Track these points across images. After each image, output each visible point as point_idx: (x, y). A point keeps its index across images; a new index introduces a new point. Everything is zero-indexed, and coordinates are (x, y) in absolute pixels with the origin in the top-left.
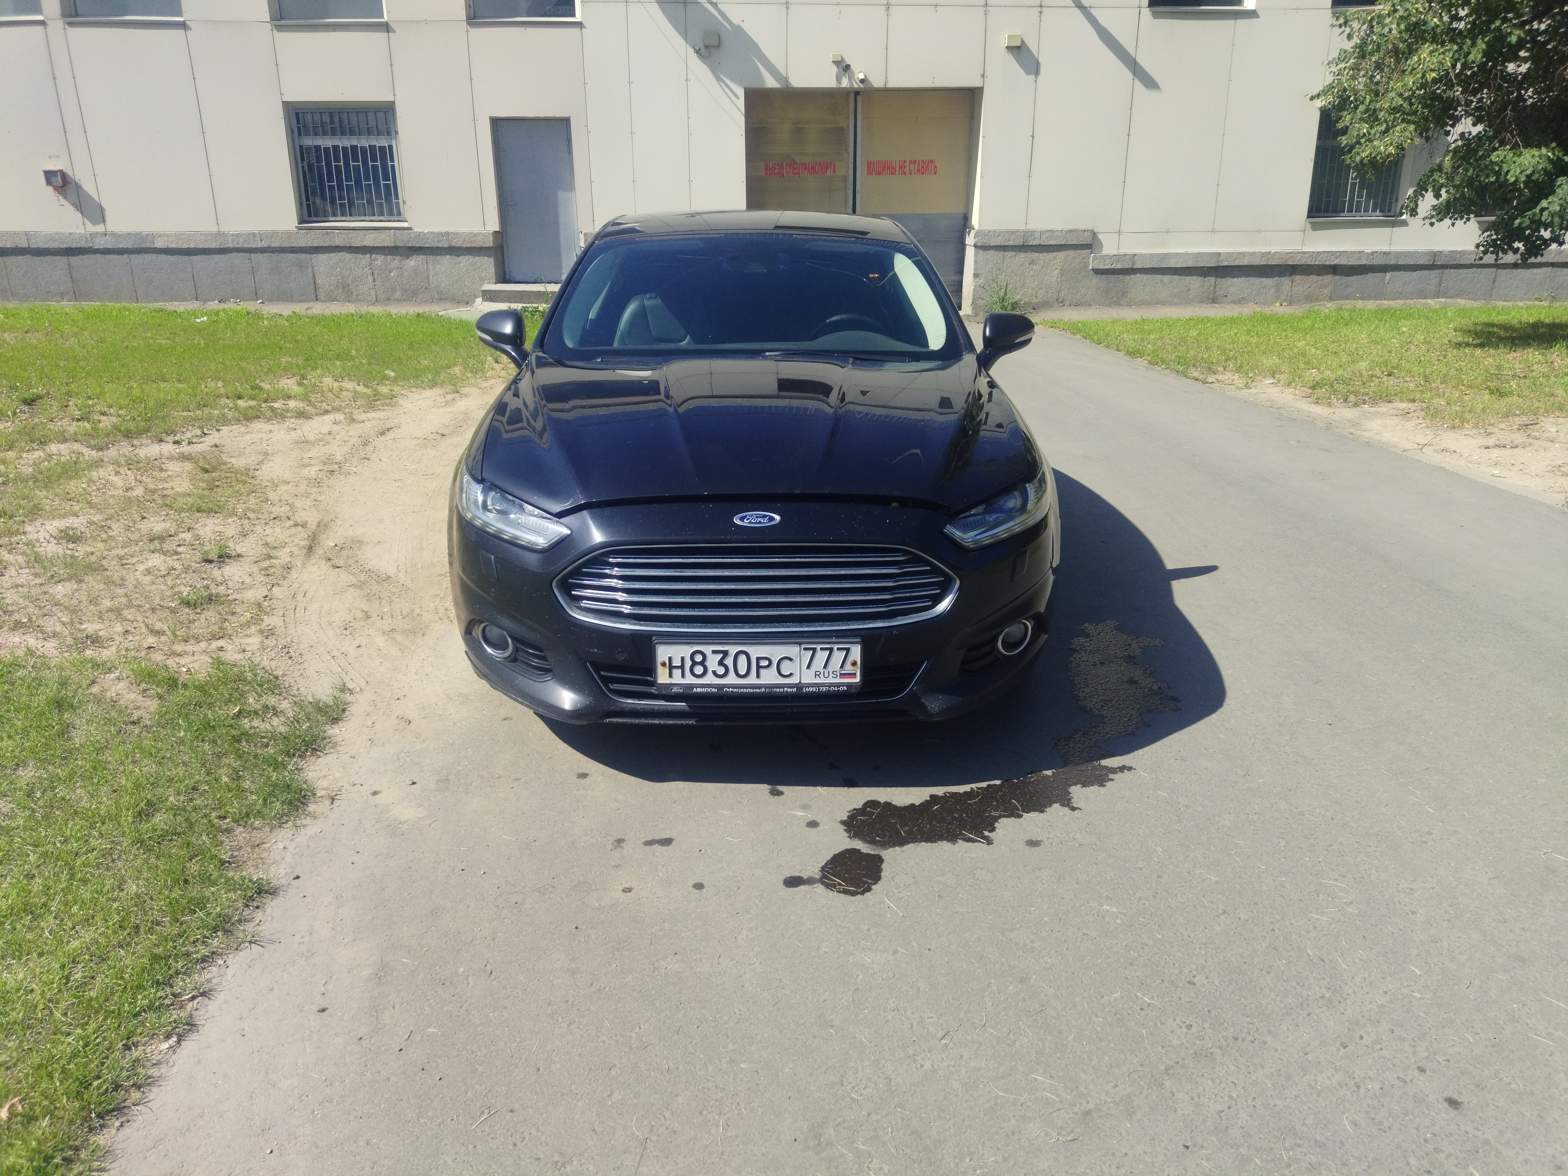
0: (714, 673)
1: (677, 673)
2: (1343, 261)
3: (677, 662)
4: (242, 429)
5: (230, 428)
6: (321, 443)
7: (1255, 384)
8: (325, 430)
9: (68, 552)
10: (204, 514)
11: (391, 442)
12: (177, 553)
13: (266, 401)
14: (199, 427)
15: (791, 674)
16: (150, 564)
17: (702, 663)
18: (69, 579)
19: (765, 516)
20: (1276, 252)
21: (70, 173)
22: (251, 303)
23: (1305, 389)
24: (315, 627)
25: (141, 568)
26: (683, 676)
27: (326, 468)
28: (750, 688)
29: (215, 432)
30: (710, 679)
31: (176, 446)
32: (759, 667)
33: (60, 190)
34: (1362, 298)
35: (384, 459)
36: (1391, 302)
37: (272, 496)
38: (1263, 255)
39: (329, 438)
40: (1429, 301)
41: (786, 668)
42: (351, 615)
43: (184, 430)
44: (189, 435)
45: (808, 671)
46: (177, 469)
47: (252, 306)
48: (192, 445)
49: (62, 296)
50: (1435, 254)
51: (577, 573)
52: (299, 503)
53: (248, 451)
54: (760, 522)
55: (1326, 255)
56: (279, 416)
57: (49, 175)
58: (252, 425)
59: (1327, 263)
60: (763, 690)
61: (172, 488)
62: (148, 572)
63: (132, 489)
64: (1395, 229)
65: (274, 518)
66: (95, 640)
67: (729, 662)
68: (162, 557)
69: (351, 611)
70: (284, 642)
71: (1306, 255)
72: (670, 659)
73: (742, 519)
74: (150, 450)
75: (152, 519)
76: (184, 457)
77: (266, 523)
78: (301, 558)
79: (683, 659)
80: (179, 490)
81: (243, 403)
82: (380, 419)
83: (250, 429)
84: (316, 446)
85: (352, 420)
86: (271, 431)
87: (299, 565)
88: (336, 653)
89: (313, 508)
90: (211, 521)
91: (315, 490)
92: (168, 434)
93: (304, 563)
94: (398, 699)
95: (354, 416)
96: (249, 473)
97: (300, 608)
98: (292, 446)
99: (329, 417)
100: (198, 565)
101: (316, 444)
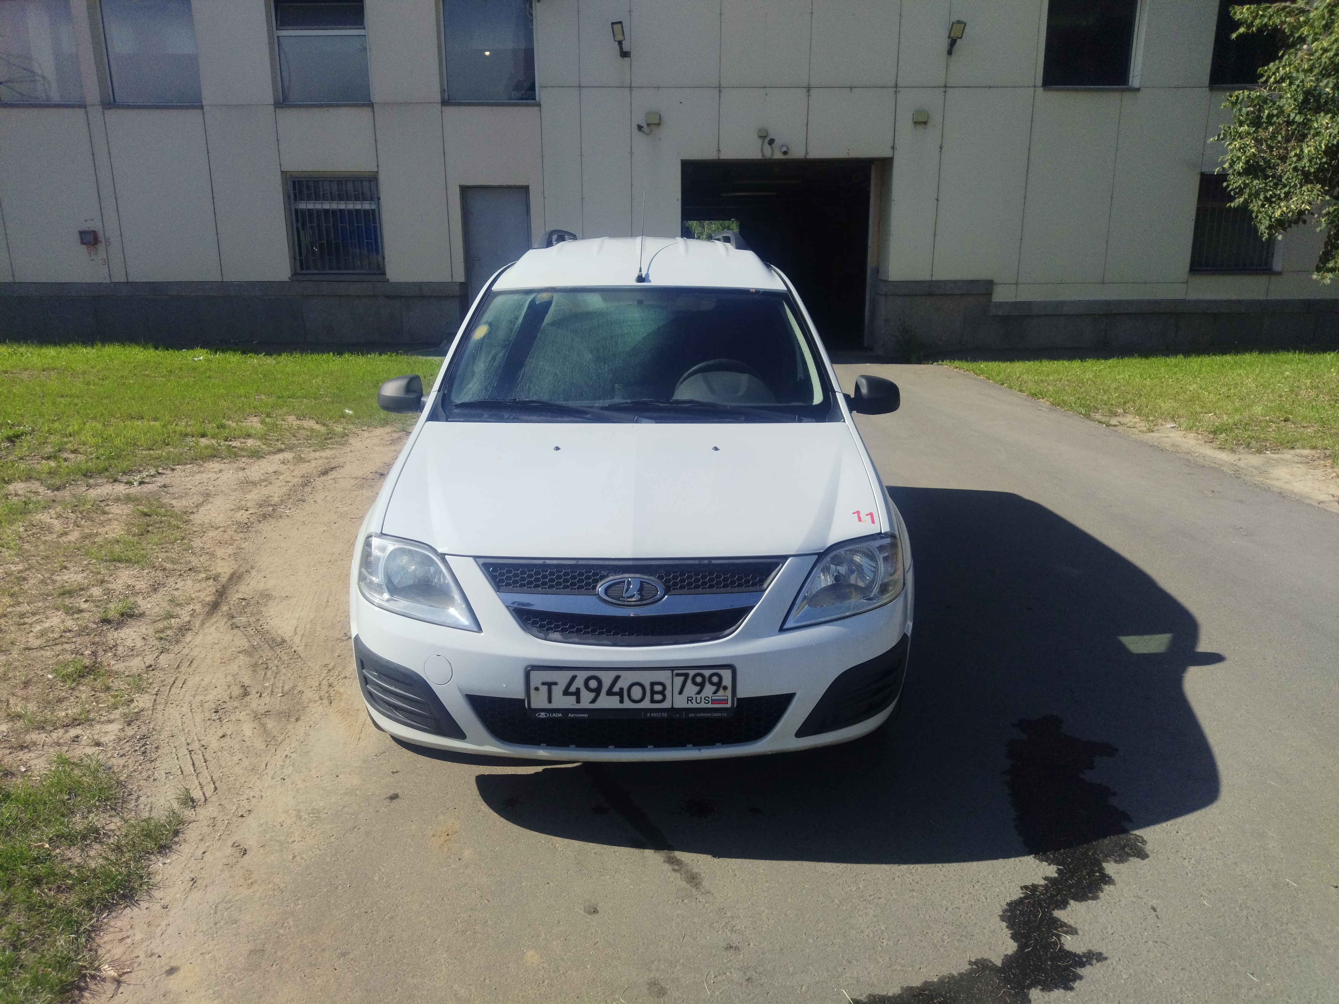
2: (1223, 309)
4: (195, 468)
5: (184, 467)
6: (264, 484)
7: (1157, 428)
8: (271, 470)
10: (123, 564)
13: (226, 440)
14: (155, 467)
16: (48, 624)
20: (1162, 300)
21: (100, 232)
23: (1207, 434)
24: (185, 709)
27: (260, 511)
29: (169, 472)
33: (91, 247)
37: (197, 543)
38: (1149, 302)
39: (273, 478)
42: (228, 692)
43: (141, 469)
44: (143, 474)
46: (118, 512)
48: (143, 486)
52: (220, 552)
53: (192, 492)
55: (1208, 303)
56: (234, 455)
59: (1209, 311)
61: (105, 534)
63: (67, 533)
65: (190, 570)
68: (64, 615)
69: (229, 686)
70: (144, 729)
71: (1189, 304)
74: (101, 490)
75: (72, 569)
76: (129, 499)
77: (180, 575)
78: (201, 617)
80: (111, 536)
81: (204, 442)
82: (326, 458)
83: (202, 469)
84: (258, 487)
85: (300, 460)
86: (221, 471)
87: (197, 625)
88: (195, 746)
89: (232, 557)
90: (128, 572)
91: (241, 535)
92: (124, 473)
93: (203, 623)
94: (242, 816)
95: (303, 456)
96: (185, 516)
97: (179, 683)
98: (235, 487)
99: (280, 456)
100: (95, 626)
101: (258, 485)
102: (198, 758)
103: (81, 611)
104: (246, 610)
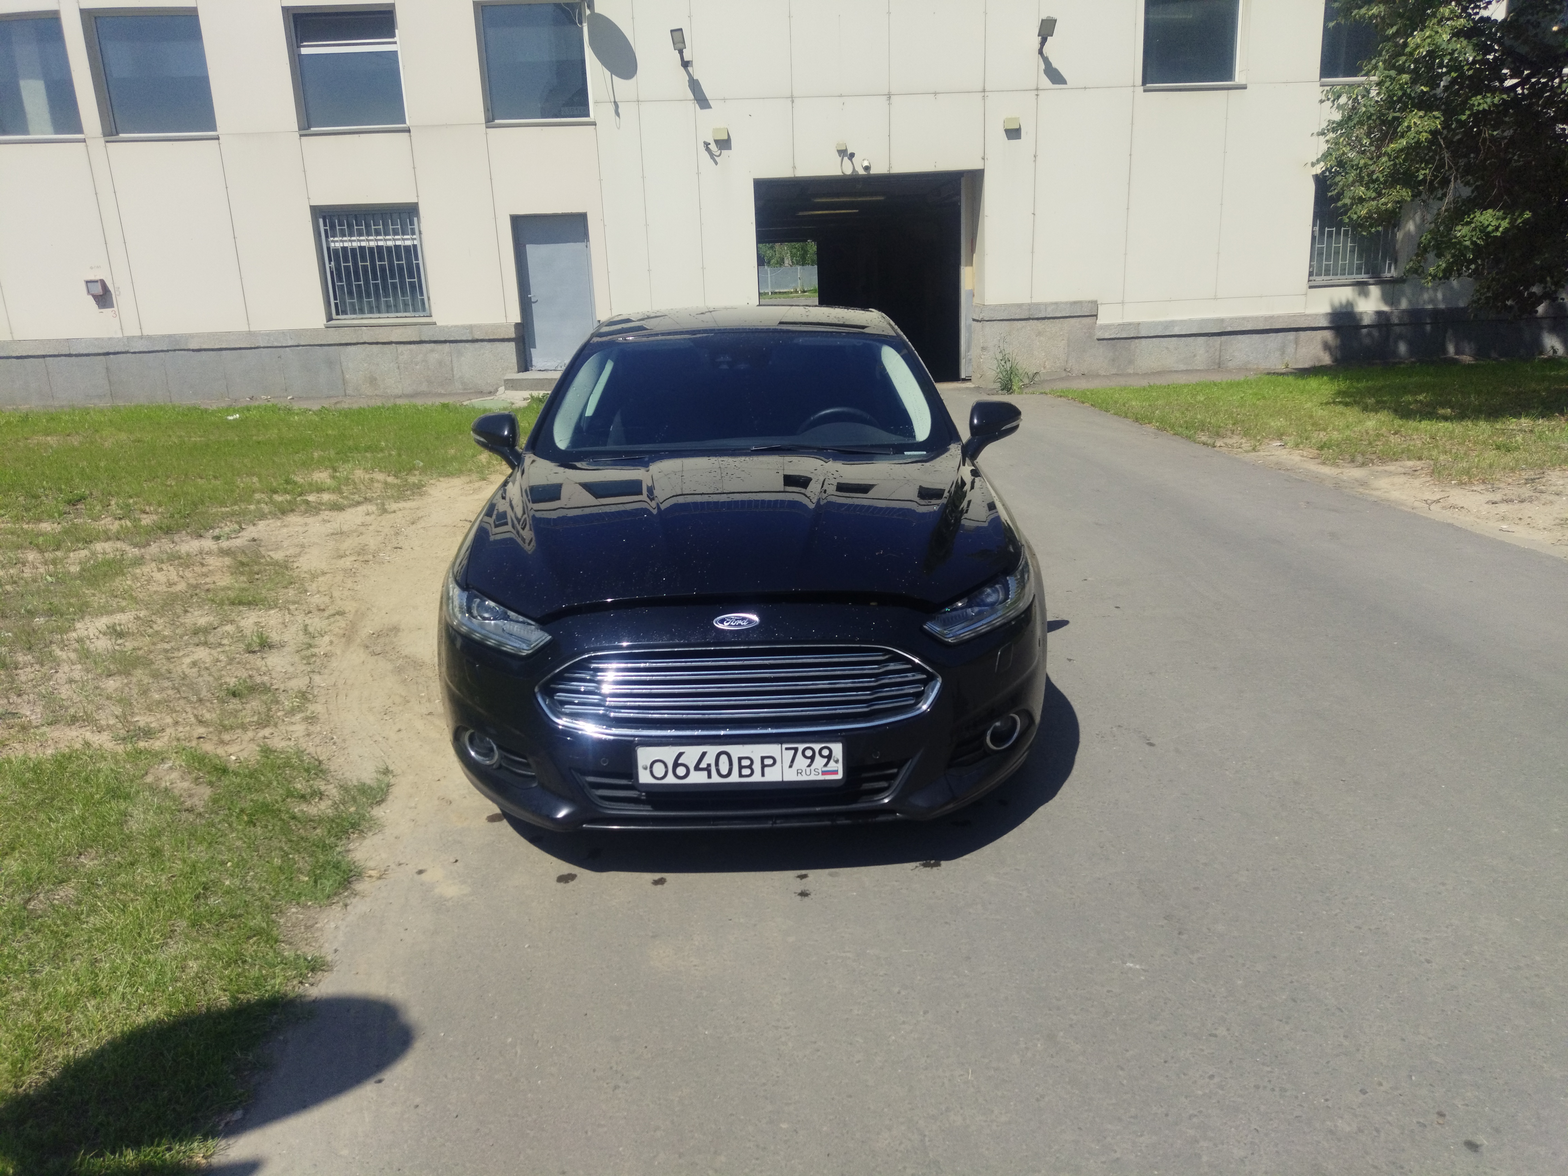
2: (1346, 322)
4: (279, 523)
5: (267, 522)
6: (355, 534)
8: (359, 521)
9: (117, 648)
10: (246, 607)
12: (220, 645)
13: (300, 495)
14: (237, 522)
16: (196, 657)
18: (120, 673)
20: (1280, 316)
22: (281, 398)
24: (357, 713)
25: (187, 660)
27: (360, 558)
29: (252, 527)
31: (215, 541)
33: (98, 296)
34: (1368, 358)
35: (415, 548)
37: (310, 587)
38: (1266, 318)
39: (362, 529)
42: (390, 700)
44: (227, 529)
46: (218, 564)
47: (282, 402)
48: (231, 541)
49: (100, 398)
50: (1437, 312)
53: (285, 544)
56: (313, 509)
58: (288, 519)
59: (1331, 325)
62: (194, 664)
66: (148, 733)
68: (207, 650)
69: (389, 696)
70: (328, 728)
71: (1309, 319)
74: (189, 546)
75: (196, 613)
76: (224, 553)
77: (306, 614)
78: (340, 646)
83: (286, 523)
86: (306, 524)
87: (339, 653)
88: (378, 738)
90: (253, 614)
91: (351, 579)
92: (208, 531)
93: (343, 652)
95: (385, 507)
96: (287, 565)
97: (342, 695)
98: (328, 538)
99: (362, 508)
100: (242, 656)
101: (350, 535)
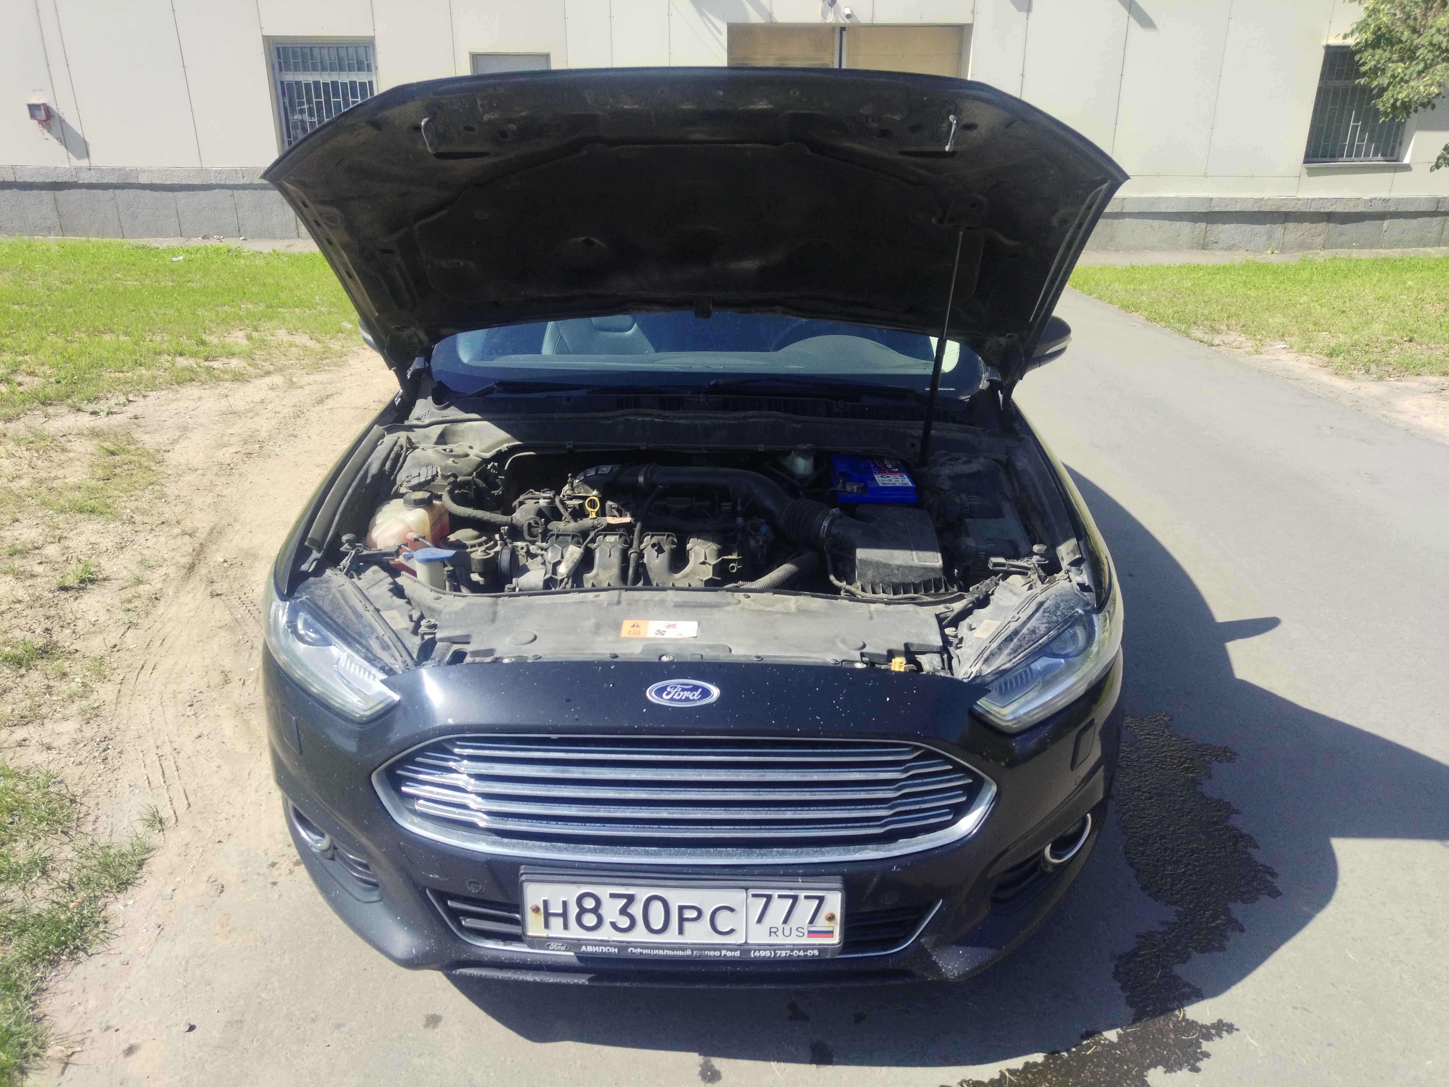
0: (614, 925)
1: (557, 923)
2: (1339, 208)
3: (556, 908)
4: (171, 396)
5: (158, 394)
6: (250, 415)
7: (1265, 348)
8: (258, 398)
10: (85, 516)
11: (327, 413)
13: (207, 360)
14: (125, 393)
15: (732, 931)
17: (595, 911)
19: (695, 688)
20: (1269, 199)
21: (53, 106)
22: (234, 240)
23: (1321, 356)
24: (155, 701)
26: (566, 926)
27: (244, 449)
28: (668, 949)
29: (141, 399)
30: (606, 933)
31: (93, 417)
32: (682, 920)
33: (44, 123)
34: (1362, 246)
35: (314, 437)
36: (1387, 251)
37: (171, 490)
38: (1256, 201)
39: (260, 408)
40: (1429, 250)
41: (724, 921)
42: (205, 679)
43: (109, 396)
44: (111, 402)
45: (758, 925)
46: (81, 450)
47: (234, 243)
48: (109, 417)
49: (49, 230)
50: (1438, 201)
51: (409, 760)
52: (198, 501)
53: (166, 425)
54: (687, 699)
55: (1321, 201)
56: (214, 378)
57: (33, 109)
58: (183, 391)
59: (1322, 210)
60: (689, 952)
61: (65, 477)
63: (19, 477)
64: (1397, 174)
65: (163, 523)
67: (637, 910)
68: (14, 581)
69: (207, 672)
70: (105, 729)
71: (1300, 202)
72: (546, 903)
73: (660, 692)
74: (62, 422)
75: (24, 523)
76: (93, 434)
77: (152, 529)
78: (176, 583)
79: (565, 904)
80: (71, 480)
81: (182, 362)
82: (322, 383)
83: (179, 396)
84: (243, 419)
85: (291, 384)
86: (200, 398)
87: (171, 593)
88: (167, 750)
89: (212, 507)
90: (90, 527)
91: (223, 480)
92: (89, 401)
93: (177, 591)
94: (220, 842)
95: (294, 380)
96: (157, 456)
97: (149, 666)
98: (217, 418)
99: (268, 380)
100: (51, 595)
101: (243, 416)
102: (169, 765)
103: (33, 576)
104: (228, 573)
